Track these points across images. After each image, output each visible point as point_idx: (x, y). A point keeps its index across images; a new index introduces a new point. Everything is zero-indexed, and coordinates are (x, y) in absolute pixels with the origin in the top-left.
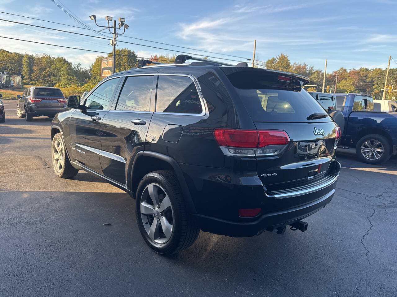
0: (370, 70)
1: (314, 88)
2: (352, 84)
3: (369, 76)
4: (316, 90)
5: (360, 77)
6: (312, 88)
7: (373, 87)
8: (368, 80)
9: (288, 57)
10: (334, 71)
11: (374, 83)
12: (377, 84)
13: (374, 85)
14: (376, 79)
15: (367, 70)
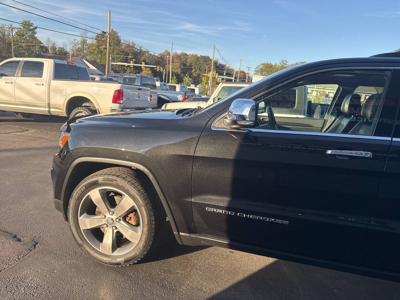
0: (189, 55)
1: (149, 69)
2: (178, 67)
3: (188, 60)
4: (150, 70)
5: (181, 61)
6: (147, 68)
7: (192, 71)
8: (188, 64)
9: (118, 33)
10: (160, 53)
11: (193, 68)
12: (195, 69)
13: (192, 69)
14: (194, 64)
15: (186, 55)
